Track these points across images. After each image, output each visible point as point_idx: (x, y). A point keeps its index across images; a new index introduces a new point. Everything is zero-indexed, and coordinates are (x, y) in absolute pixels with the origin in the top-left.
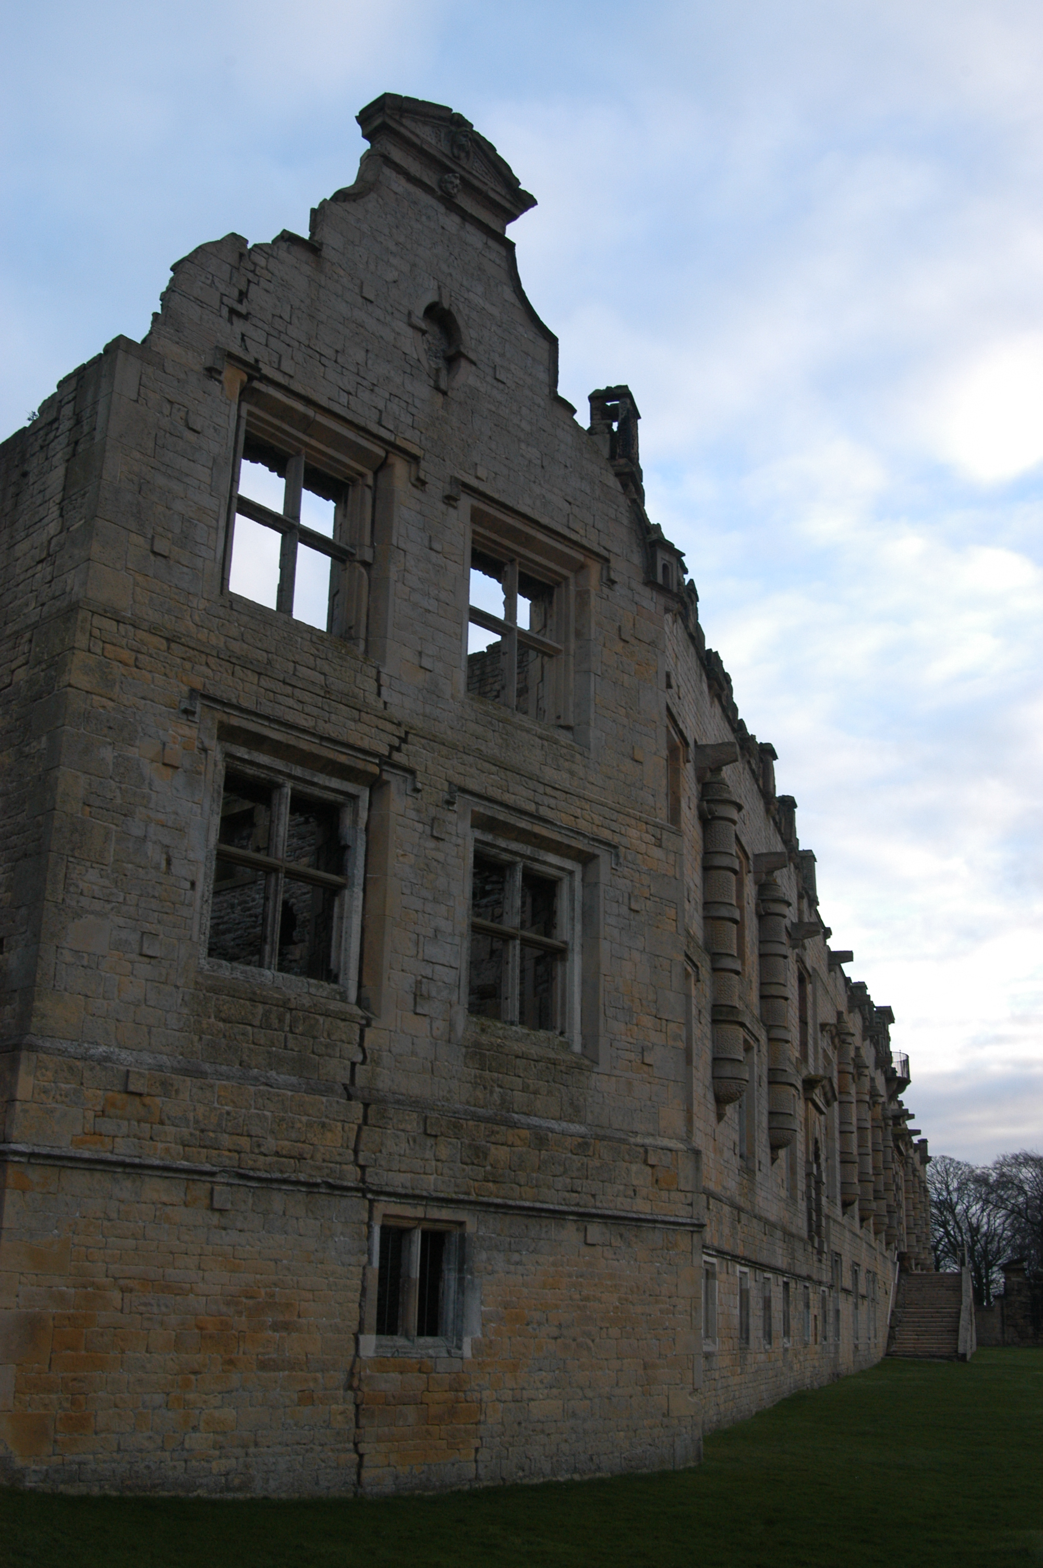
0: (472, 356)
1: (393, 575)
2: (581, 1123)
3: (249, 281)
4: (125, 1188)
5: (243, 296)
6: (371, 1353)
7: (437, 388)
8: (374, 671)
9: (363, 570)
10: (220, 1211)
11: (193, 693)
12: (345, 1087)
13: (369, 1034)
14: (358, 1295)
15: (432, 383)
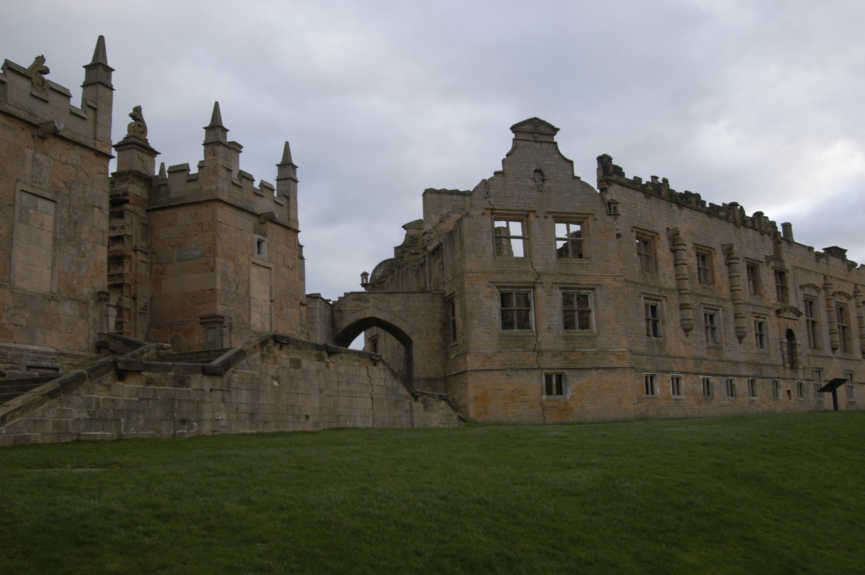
0: (548, 178)
1: (533, 239)
2: (596, 348)
3: (488, 188)
4: (489, 374)
5: (487, 193)
6: (545, 399)
7: (539, 191)
8: (530, 264)
9: (527, 241)
10: (509, 376)
11: (490, 282)
12: (533, 349)
13: (538, 338)
14: (540, 388)
15: (538, 190)
